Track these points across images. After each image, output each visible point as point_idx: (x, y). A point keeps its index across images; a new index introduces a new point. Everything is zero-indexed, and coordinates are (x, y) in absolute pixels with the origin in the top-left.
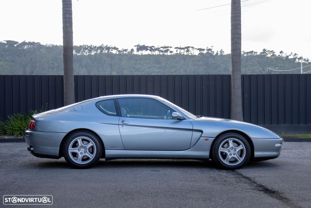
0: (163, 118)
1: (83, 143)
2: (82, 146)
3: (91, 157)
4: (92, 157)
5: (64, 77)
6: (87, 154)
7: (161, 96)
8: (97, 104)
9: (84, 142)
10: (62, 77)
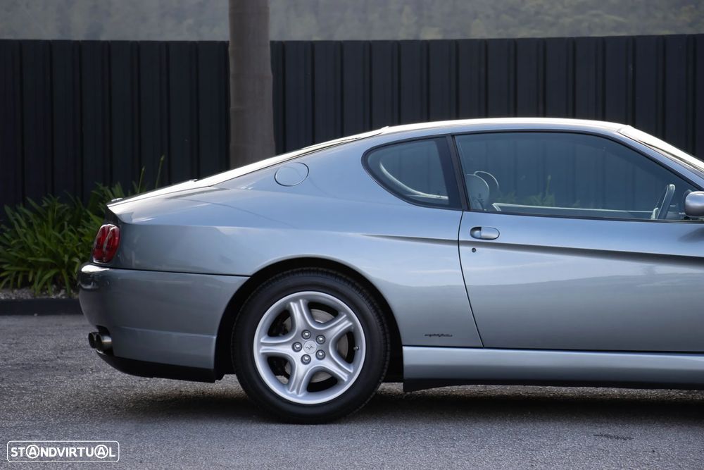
0: (646, 218)
1: (312, 318)
2: (308, 329)
3: (344, 376)
4: (348, 375)
5: (230, 49)
6: (327, 364)
7: (635, 126)
8: (370, 159)
9: (317, 312)
10: (220, 49)
